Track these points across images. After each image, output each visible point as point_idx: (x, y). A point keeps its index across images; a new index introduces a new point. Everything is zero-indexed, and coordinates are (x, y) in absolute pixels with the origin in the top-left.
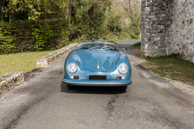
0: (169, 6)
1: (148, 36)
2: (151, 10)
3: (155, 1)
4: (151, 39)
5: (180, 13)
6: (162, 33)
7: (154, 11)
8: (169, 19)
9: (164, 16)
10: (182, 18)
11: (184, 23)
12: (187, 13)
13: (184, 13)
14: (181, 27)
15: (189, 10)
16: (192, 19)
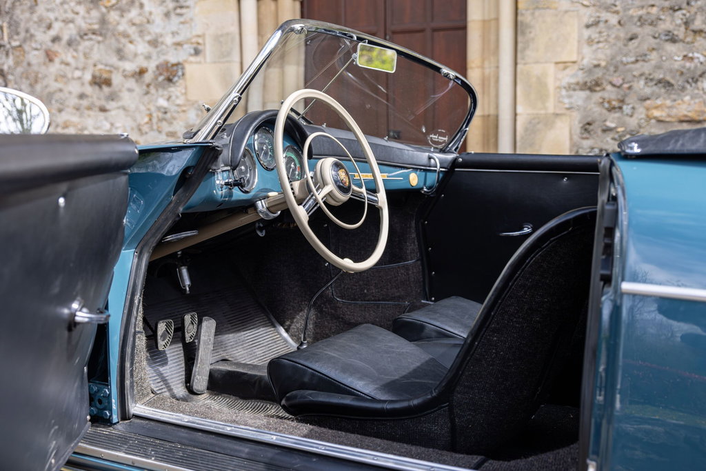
5: (65, 37)
10: (91, 62)
11: (108, 82)
12: (126, 35)
13: (100, 38)
14: (85, 103)
15: (148, 22)
16: (173, 65)
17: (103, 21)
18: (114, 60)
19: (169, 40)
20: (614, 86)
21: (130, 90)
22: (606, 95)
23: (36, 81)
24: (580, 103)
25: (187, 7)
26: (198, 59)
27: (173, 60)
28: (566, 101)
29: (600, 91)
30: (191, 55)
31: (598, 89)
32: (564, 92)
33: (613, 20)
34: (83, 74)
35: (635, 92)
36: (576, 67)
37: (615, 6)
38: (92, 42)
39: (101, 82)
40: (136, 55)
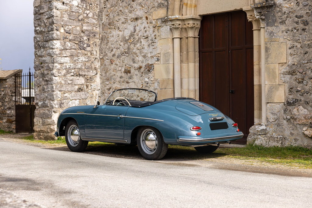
0: (92, 42)
1: (59, 97)
2: (63, 46)
3: (69, 31)
4: (63, 104)
5: (117, 55)
6: (81, 93)
7: (67, 49)
8: (93, 66)
9: (84, 60)
10: (124, 64)
11: (129, 72)
12: (136, 54)
13: (127, 55)
14: (122, 80)
15: (143, 48)
16: (151, 65)
17: (129, 48)
18: (131, 63)
19: (149, 55)
20: (300, 73)
21: (136, 75)
22: (297, 77)
23: (107, 72)
24: (288, 80)
25: (155, 42)
26: (158, 62)
27: (150, 63)
28: (283, 79)
29: (295, 75)
30: (156, 61)
31: (294, 74)
32: (282, 76)
33: (299, 46)
34: (122, 69)
35: (308, 75)
36: (286, 65)
37: (300, 40)
38: (125, 56)
39: (127, 72)
40: (139, 61)
